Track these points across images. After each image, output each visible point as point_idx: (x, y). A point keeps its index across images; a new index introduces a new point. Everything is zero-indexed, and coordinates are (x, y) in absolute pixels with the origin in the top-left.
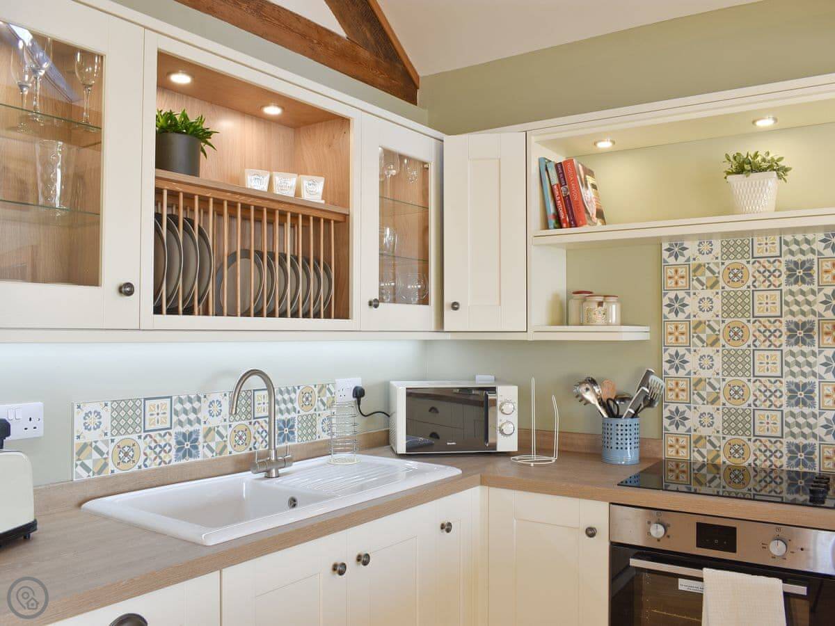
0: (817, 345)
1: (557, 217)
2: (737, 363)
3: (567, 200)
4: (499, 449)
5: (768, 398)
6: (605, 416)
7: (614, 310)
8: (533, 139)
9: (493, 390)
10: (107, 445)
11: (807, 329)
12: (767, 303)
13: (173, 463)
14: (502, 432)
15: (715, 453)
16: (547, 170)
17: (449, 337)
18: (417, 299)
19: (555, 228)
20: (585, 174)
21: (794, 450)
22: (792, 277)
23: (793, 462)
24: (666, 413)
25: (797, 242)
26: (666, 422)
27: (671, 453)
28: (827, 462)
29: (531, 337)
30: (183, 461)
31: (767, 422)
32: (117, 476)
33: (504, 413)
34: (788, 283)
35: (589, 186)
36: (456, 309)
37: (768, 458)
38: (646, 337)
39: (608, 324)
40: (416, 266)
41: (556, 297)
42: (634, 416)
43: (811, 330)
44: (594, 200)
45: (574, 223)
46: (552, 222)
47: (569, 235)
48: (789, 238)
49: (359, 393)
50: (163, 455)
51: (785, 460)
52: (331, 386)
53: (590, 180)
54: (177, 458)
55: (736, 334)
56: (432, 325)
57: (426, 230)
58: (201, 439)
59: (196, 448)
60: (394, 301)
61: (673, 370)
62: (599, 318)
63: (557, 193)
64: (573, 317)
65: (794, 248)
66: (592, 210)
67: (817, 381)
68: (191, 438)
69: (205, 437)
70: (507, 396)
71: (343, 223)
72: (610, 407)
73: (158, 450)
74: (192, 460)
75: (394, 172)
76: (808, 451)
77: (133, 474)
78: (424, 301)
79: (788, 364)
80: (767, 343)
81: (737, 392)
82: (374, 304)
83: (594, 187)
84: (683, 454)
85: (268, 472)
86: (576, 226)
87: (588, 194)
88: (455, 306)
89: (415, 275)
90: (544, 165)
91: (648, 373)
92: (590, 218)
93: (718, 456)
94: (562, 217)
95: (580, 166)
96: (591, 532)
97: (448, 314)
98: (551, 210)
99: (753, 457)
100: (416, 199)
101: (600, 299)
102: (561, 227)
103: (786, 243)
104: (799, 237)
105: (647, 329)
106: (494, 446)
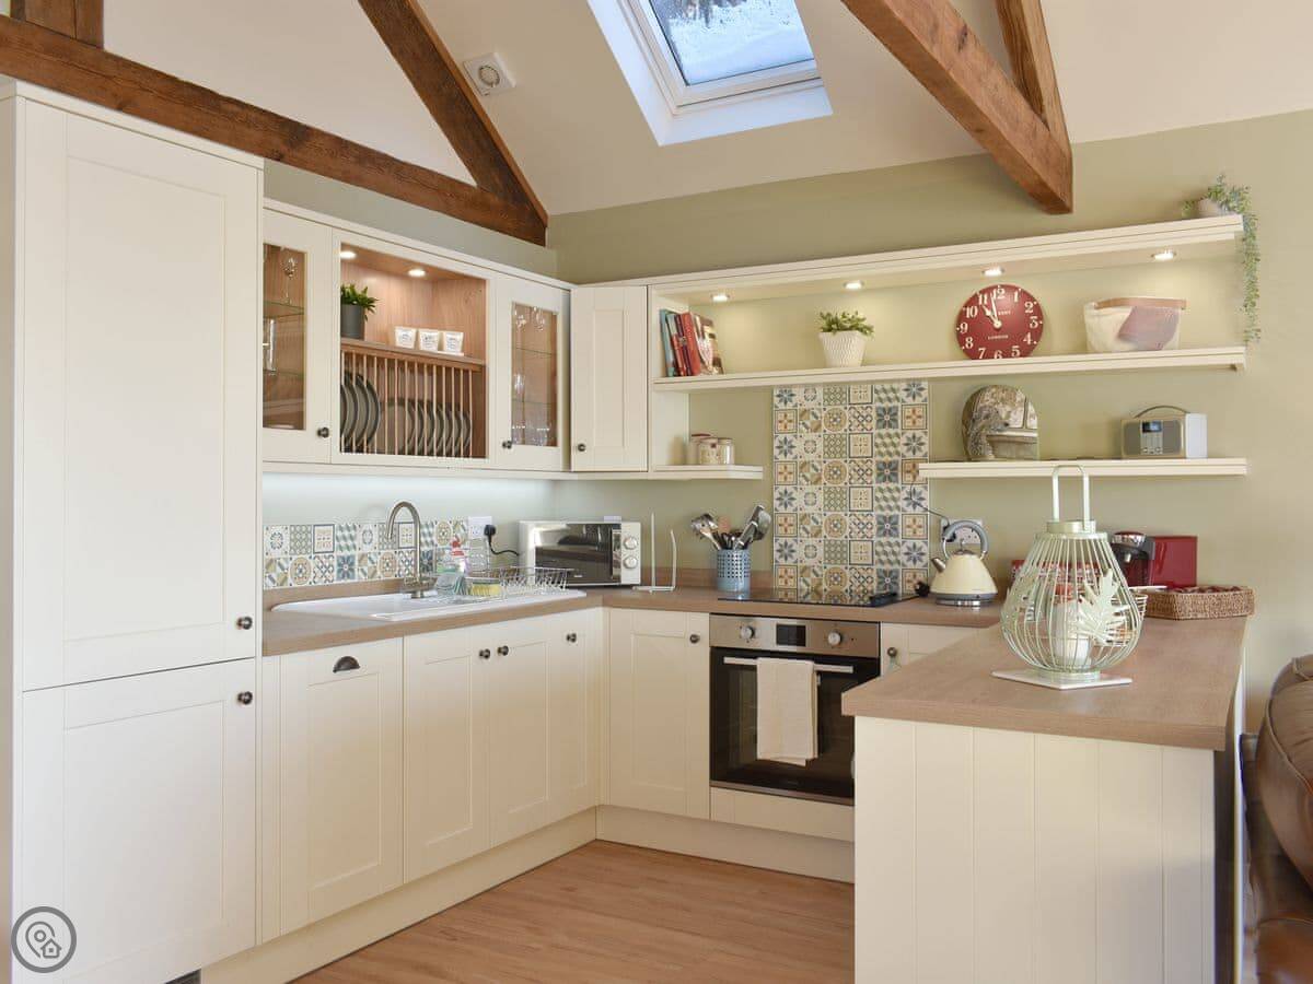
0: (900, 481)
1: (676, 365)
2: (836, 499)
3: (685, 350)
4: (623, 582)
5: (861, 530)
6: (719, 548)
7: (728, 451)
8: (653, 292)
9: (618, 526)
10: (287, 563)
11: (893, 467)
12: (860, 445)
13: (335, 582)
14: (625, 565)
15: (817, 582)
16: (667, 320)
17: (575, 477)
18: (546, 441)
19: (675, 376)
20: (703, 325)
21: (883, 575)
22: (881, 423)
23: (881, 586)
24: (776, 546)
25: (885, 391)
26: (776, 555)
27: (781, 583)
28: (907, 585)
29: (651, 476)
30: (343, 581)
31: (860, 552)
32: (295, 588)
33: (627, 548)
34: (878, 427)
35: (707, 336)
36: (582, 450)
37: (861, 584)
38: (759, 476)
39: (722, 464)
40: (545, 409)
41: (677, 439)
42: (744, 547)
43: (896, 469)
44: (711, 350)
45: (690, 372)
46: (671, 369)
47: (686, 382)
48: (879, 387)
49: (490, 531)
50: (327, 573)
51: (875, 585)
52: (464, 524)
53: (708, 330)
54: (338, 578)
55: (836, 473)
56: (560, 464)
57: (554, 375)
58: (356, 563)
59: (352, 570)
60: (524, 443)
61: (783, 507)
62: (713, 458)
63: (675, 343)
64: (691, 456)
65: (883, 396)
66: (708, 359)
67: (900, 514)
68: (348, 561)
69: (360, 561)
70: (630, 533)
71: (480, 373)
72: (724, 542)
73: (324, 569)
74: (349, 581)
75: (524, 322)
76: (894, 575)
77: (305, 588)
78: (553, 443)
79: (877, 499)
80: (861, 481)
81: (835, 525)
82: (507, 445)
83: (712, 336)
84: (791, 583)
85: (414, 592)
86: (692, 374)
87: (704, 345)
88: (581, 448)
89: (545, 418)
90: (665, 316)
91: (759, 509)
92: (706, 367)
93: (820, 584)
94: (680, 366)
95: (698, 319)
96: (695, 639)
97: (575, 454)
98: (671, 358)
99: (849, 583)
100: (545, 347)
101: (714, 441)
102: (680, 375)
103: (877, 392)
104: (887, 386)
105: (761, 469)
106: (618, 578)
